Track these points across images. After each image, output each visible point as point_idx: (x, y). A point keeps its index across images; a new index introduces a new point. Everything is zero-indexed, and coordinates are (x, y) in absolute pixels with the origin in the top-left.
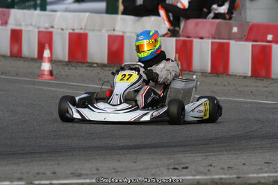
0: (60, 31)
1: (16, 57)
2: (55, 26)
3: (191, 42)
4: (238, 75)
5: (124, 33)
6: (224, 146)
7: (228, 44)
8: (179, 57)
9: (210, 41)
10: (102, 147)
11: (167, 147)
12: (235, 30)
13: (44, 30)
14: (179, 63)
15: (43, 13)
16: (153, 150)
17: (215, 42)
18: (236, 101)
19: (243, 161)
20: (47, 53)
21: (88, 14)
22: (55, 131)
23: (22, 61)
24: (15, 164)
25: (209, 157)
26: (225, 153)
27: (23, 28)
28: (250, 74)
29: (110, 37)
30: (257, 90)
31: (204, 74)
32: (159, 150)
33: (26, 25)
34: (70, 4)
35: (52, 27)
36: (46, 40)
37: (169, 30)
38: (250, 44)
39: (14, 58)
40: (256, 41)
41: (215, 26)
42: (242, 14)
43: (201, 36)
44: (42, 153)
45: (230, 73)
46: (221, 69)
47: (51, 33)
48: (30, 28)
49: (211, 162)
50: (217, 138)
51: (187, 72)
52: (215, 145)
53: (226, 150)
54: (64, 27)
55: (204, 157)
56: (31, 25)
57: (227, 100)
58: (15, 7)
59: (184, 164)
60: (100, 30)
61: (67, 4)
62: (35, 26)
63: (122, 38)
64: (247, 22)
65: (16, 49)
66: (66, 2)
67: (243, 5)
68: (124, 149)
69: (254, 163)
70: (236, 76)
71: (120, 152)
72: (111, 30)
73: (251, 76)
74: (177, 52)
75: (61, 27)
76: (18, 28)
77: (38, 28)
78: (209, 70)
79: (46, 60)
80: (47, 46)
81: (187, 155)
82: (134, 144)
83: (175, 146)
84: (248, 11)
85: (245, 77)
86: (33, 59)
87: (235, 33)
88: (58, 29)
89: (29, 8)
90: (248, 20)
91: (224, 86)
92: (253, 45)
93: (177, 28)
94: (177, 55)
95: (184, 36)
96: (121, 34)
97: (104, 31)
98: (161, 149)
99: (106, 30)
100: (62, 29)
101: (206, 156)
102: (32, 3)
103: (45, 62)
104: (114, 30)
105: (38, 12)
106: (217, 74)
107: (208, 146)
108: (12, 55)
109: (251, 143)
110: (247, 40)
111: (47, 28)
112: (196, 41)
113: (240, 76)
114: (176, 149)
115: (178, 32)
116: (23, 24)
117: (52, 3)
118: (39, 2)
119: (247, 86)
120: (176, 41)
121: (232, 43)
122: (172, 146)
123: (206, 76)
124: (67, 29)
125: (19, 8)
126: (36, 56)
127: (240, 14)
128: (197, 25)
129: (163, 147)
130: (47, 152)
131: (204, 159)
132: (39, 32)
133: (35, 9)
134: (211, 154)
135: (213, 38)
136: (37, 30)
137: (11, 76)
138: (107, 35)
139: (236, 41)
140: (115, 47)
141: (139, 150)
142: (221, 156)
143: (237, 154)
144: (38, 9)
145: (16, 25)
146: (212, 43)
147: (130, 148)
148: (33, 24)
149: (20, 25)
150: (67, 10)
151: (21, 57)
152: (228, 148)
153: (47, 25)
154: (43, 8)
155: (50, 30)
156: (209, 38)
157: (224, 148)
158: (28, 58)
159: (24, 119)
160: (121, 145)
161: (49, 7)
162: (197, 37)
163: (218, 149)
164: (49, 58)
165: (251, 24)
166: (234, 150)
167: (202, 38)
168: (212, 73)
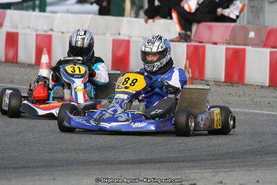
0: (60, 34)
1: (12, 62)
2: (54, 30)
3: (204, 48)
4: (255, 84)
5: (131, 37)
6: (237, 162)
7: (244, 50)
8: (190, 63)
9: (224, 47)
10: (103, 161)
11: (174, 162)
12: (252, 34)
13: (43, 33)
14: (190, 70)
15: (42, 14)
16: (158, 165)
17: (230, 49)
18: (251, 113)
19: (257, 179)
20: (45, 59)
21: (90, 16)
22: (52, 144)
23: (18, 67)
24: (6, 179)
25: (219, 174)
26: (238, 169)
27: (20, 31)
28: (267, 84)
29: (114, 41)
30: (275, 102)
31: (217, 83)
32: (164, 165)
33: (23, 28)
34: (72, 4)
35: (52, 30)
36: (44, 44)
37: (180, 34)
38: (268, 50)
39: (10, 64)
40: (274, 47)
41: (230, 30)
42: (260, 16)
43: (215, 41)
44: (36, 167)
45: (246, 83)
46: (236, 78)
47: (50, 37)
48: (27, 31)
49: (221, 179)
50: (229, 153)
51: (199, 81)
52: (227, 161)
53: (239, 166)
54: (64, 31)
55: (214, 173)
56: (29, 28)
57: (242, 112)
58: (12, 7)
59: (192, 180)
60: (104, 34)
61: (68, 5)
62: (33, 29)
63: (128, 43)
64: (265, 26)
65: (11, 54)
66: (67, 2)
67: (261, 8)
68: (127, 164)
69: (269, 180)
70: (253, 85)
71: (122, 166)
72: (116, 34)
73: (269, 86)
74: (187, 59)
75: (61, 30)
76: (14, 30)
77: (36, 31)
78: (223, 78)
79: (45, 66)
80: (45, 51)
81: (195, 171)
82: (138, 158)
83: (183, 161)
84: (266, 14)
85: (262, 87)
86: (30, 65)
87: (252, 38)
88: (58, 32)
89: (26, 9)
90: (266, 24)
91: (239, 96)
92: (271, 52)
93: (189, 33)
94: (188, 62)
95: (196, 41)
96: (126, 38)
97: (108, 35)
98: (167, 164)
99: (111, 34)
100: (63, 33)
101: (216, 172)
102: (30, 3)
103: (42, 68)
104: (119, 34)
105: (37, 13)
106: (231, 83)
107: (218, 161)
108: (7, 61)
109: (267, 159)
110: (265, 46)
111: (45, 31)
112: (209, 47)
113: (257, 86)
114: (184, 164)
115: (190, 37)
116: (20, 26)
117: (52, 4)
118: (37, 2)
119: (264, 96)
120: (188, 46)
121: (249, 49)
122: (179, 161)
123: (219, 85)
124: (68, 32)
125: (15, 9)
126: (33, 61)
127: (258, 17)
128: (210, 28)
129: (169, 162)
130: (42, 167)
131: (214, 175)
132: (37, 35)
133: (34, 10)
134: (222, 170)
135: (228, 44)
136: (35, 33)
137: (5, 83)
138: (111, 39)
139: (253, 47)
140: (120, 53)
141: (142, 166)
142: (233, 173)
143: (251, 170)
144: (37, 10)
145: (12, 27)
146: (227, 49)
147: (133, 163)
148: (31, 26)
149: (17, 28)
150: (68, 12)
151: (17, 62)
152: (241, 164)
153: (46, 28)
154: (42, 9)
155: (50, 33)
156: (223, 43)
157: (237, 164)
158: (24, 64)
159: (18, 130)
160: (123, 159)
161: (48, 8)
162: (209, 43)
163: (230, 164)
164: (47, 64)
165: (270, 28)
166: (247, 166)
167: (215, 44)
168: (225, 82)
